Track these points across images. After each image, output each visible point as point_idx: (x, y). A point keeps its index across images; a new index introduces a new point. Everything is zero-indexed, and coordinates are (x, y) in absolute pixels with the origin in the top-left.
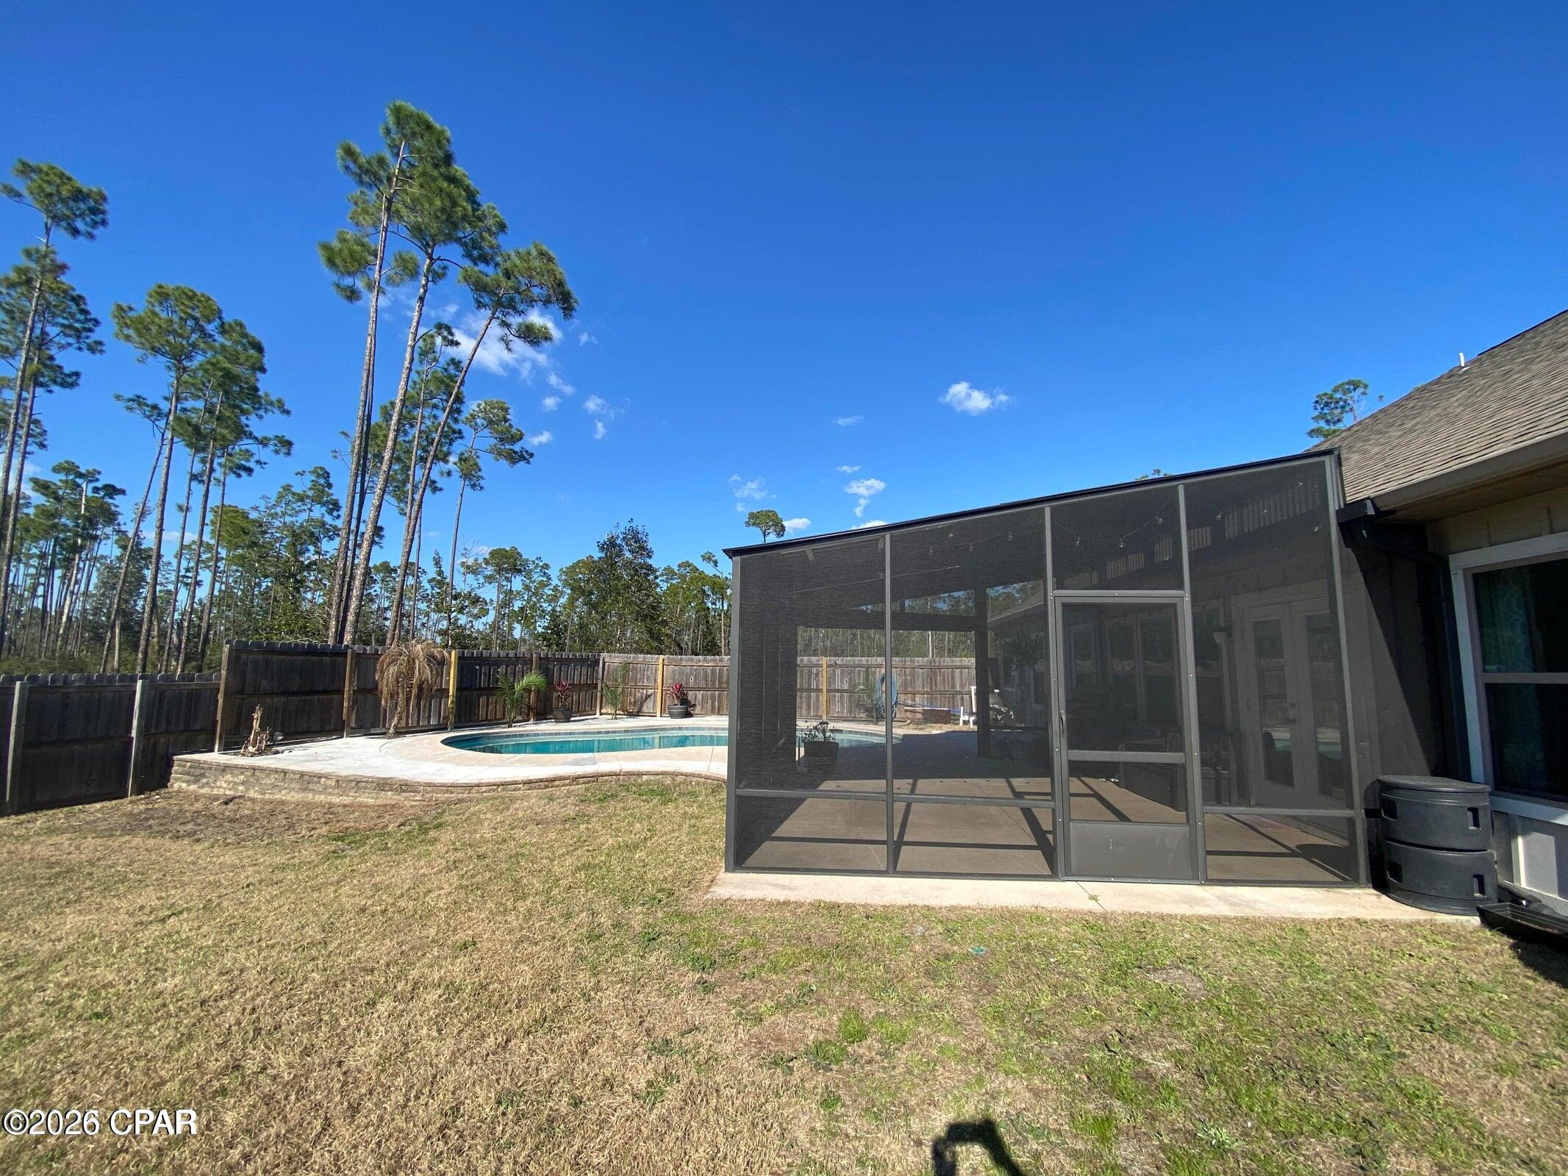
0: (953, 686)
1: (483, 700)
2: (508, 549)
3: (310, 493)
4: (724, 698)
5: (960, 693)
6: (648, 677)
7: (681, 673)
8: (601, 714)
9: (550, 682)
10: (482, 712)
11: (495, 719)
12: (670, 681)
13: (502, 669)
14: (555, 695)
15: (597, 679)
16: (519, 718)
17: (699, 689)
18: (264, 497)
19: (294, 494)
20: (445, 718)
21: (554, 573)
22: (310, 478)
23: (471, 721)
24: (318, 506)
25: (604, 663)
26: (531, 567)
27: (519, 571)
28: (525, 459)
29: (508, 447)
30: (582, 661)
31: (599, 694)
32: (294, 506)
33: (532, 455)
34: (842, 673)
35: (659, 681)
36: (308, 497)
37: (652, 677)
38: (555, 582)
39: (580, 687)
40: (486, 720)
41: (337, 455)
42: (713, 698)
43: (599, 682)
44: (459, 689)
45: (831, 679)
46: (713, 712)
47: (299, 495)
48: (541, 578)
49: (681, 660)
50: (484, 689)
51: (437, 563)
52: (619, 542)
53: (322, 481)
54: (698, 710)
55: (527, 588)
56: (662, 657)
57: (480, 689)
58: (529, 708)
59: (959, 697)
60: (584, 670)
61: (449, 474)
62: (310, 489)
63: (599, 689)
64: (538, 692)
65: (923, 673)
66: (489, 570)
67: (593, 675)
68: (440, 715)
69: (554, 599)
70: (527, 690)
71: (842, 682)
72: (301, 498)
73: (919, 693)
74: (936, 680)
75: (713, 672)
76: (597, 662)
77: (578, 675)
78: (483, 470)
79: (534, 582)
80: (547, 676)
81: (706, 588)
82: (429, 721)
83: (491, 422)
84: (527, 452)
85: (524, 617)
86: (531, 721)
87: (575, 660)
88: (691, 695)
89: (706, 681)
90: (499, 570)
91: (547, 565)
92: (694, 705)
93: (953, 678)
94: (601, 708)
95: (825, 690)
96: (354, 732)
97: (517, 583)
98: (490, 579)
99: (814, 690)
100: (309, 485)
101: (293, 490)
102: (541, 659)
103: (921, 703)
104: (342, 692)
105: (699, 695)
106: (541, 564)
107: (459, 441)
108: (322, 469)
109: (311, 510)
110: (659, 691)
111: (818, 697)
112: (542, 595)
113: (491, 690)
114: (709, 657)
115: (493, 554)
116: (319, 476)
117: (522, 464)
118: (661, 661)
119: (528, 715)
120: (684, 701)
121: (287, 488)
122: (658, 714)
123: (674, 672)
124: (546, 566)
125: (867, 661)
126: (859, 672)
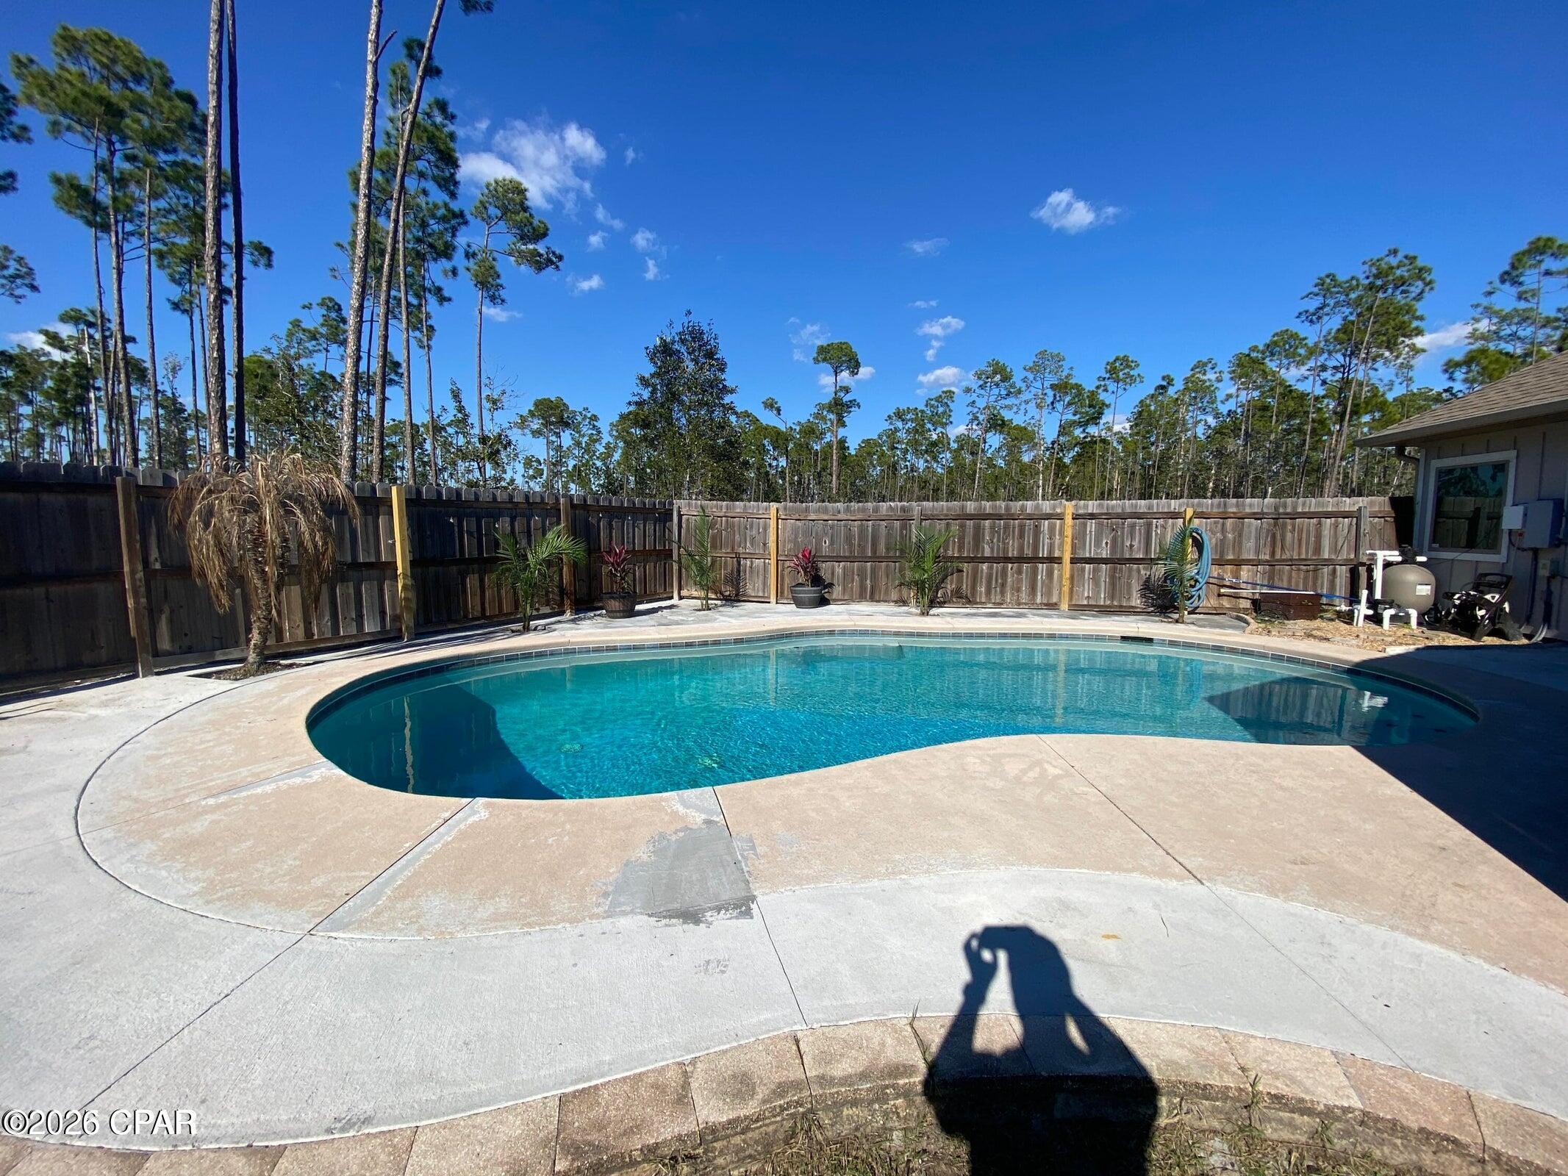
0: (1318, 549)
1: (471, 582)
2: (553, 399)
3: (323, 330)
4: (882, 573)
5: (1327, 562)
6: (753, 539)
7: (808, 533)
8: (681, 598)
9: (593, 549)
10: (473, 603)
11: (501, 613)
12: (789, 546)
13: (503, 524)
14: (605, 570)
15: (671, 541)
16: (546, 610)
17: (838, 559)
18: (275, 337)
19: (304, 330)
20: (397, 618)
21: (604, 425)
22: (319, 313)
23: (450, 620)
24: (335, 346)
25: (680, 516)
26: (579, 418)
27: (567, 425)
28: (552, 263)
29: (531, 247)
30: (644, 513)
31: (675, 567)
32: (307, 345)
33: (560, 258)
34: (1100, 526)
35: (772, 545)
36: (322, 335)
37: (759, 539)
38: (606, 438)
39: (645, 555)
40: (483, 616)
41: (336, 274)
42: (862, 575)
43: (675, 546)
44: (418, 562)
45: (1079, 537)
46: (862, 597)
47: (309, 331)
48: (590, 432)
49: (807, 509)
50: (471, 561)
51: (456, 395)
52: (676, 346)
53: (333, 315)
54: (837, 591)
55: (578, 444)
56: (774, 506)
57: (462, 561)
58: (562, 591)
59: (1326, 570)
60: (650, 527)
61: (454, 272)
62: (322, 325)
63: (675, 557)
64: (574, 566)
65: (1259, 530)
66: (536, 424)
67: (664, 536)
68: (383, 613)
69: (609, 455)
70: (553, 562)
71: (1098, 544)
72: (313, 336)
73: (1247, 562)
74: (1283, 540)
75: (862, 530)
76: (667, 515)
77: (639, 535)
78: (503, 276)
79: (584, 436)
80: (588, 540)
81: (766, 442)
82: (360, 626)
83: (505, 211)
84: (554, 253)
85: (578, 475)
86: (568, 615)
87: (633, 510)
88: (825, 569)
89: (851, 545)
90: (547, 424)
91: (595, 416)
92: (831, 585)
93: (1319, 537)
94: (680, 589)
95: (1067, 558)
96: (163, 662)
97: (566, 439)
98: (536, 433)
99: (1043, 560)
100: (321, 320)
101: (304, 325)
102: (573, 506)
103: (1250, 581)
104: (119, 575)
105: (839, 568)
106: (589, 415)
107: (463, 228)
108: (331, 300)
109: (327, 351)
110: (773, 562)
111: (1050, 574)
112: (594, 452)
113: (486, 563)
114: (854, 505)
115: (538, 404)
116: (329, 309)
117: (551, 269)
118: (773, 512)
119: (561, 604)
120: (817, 580)
121: (296, 324)
122: (773, 599)
123: (795, 531)
124: (594, 418)
125: (1150, 507)
126: (1133, 526)
